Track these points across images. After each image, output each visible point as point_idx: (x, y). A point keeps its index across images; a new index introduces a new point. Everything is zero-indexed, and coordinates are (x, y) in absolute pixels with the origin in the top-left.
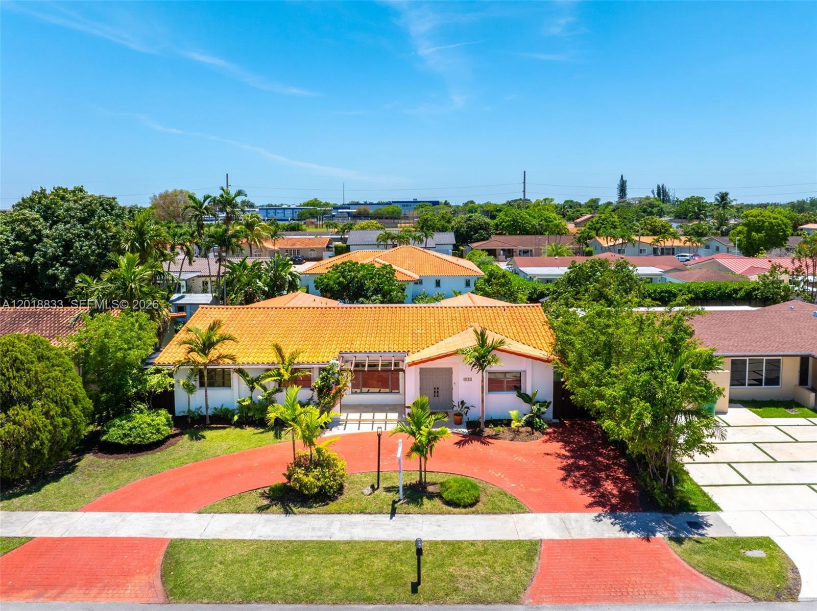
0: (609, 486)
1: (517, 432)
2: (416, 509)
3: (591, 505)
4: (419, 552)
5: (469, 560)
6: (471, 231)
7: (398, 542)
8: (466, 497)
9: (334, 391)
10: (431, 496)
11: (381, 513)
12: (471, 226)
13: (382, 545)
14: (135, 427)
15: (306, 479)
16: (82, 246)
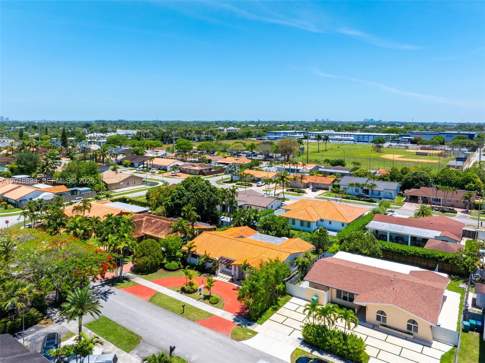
2: (203, 301)
3: (236, 313)
5: (198, 313)
6: (415, 181)
10: (209, 299)
12: (414, 179)
14: (172, 265)
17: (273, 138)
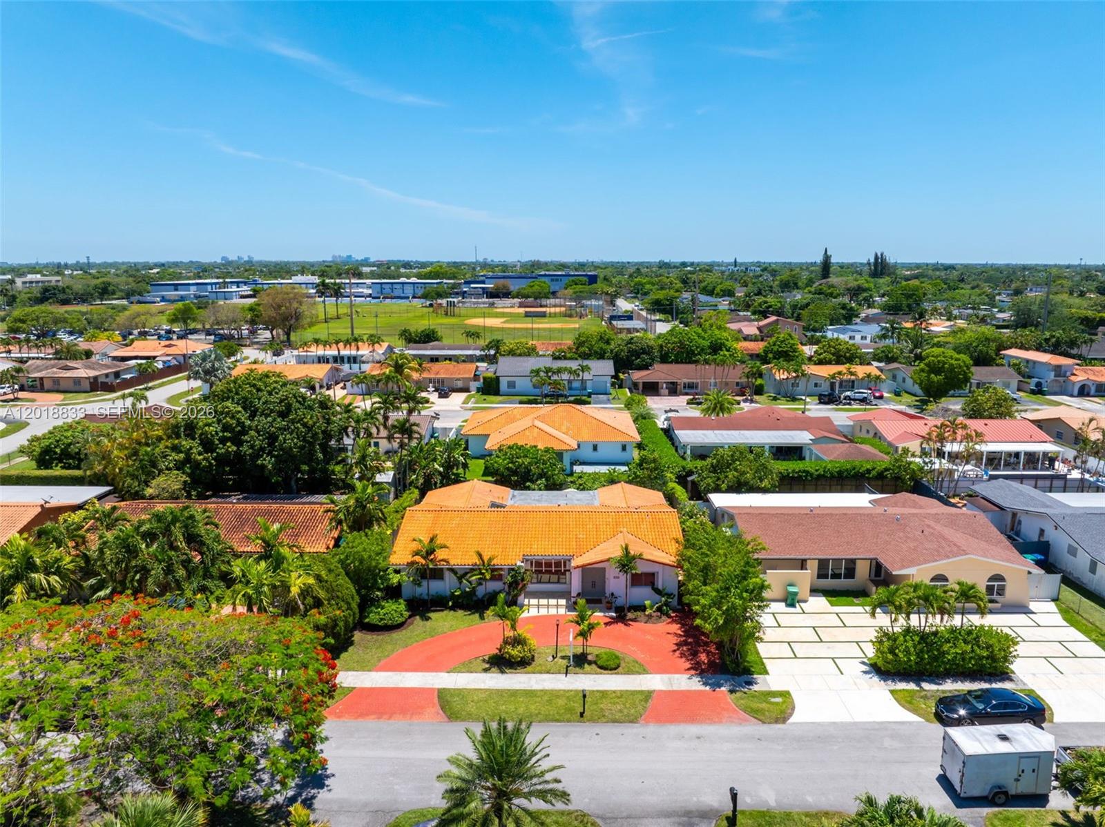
0: (703, 657)
1: (650, 616)
2: (581, 671)
3: (689, 669)
4: (584, 696)
5: (612, 701)
6: (633, 355)
7: (571, 691)
8: (612, 664)
9: (521, 586)
10: (590, 663)
11: (560, 673)
12: (632, 350)
13: (562, 692)
14: (387, 613)
15: (513, 653)
16: (285, 439)
17: (177, 298)
